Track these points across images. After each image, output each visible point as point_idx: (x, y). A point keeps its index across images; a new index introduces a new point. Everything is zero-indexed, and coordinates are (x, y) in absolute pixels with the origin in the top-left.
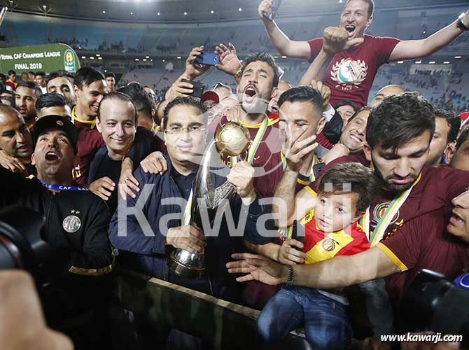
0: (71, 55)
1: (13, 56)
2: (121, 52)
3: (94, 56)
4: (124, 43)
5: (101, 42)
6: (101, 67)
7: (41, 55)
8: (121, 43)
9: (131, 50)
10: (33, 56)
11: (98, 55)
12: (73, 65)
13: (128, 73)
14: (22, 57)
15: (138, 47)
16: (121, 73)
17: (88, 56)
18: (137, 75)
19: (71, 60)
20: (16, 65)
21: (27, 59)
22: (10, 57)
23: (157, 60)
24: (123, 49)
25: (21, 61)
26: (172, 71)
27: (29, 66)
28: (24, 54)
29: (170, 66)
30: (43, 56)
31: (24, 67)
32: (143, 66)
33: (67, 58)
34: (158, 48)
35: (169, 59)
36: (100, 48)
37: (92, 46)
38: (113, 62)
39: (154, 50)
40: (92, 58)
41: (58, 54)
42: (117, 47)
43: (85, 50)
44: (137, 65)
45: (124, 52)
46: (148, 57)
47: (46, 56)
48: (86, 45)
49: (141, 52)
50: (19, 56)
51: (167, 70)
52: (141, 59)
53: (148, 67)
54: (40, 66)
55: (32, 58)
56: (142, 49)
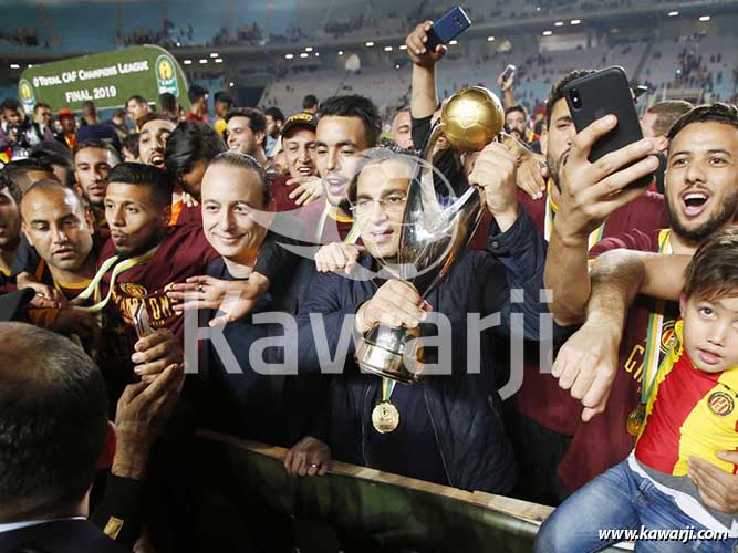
0: (167, 64)
1: (61, 79)
2: (256, 45)
3: (207, 56)
4: (261, 27)
5: (218, 30)
6: (222, 78)
7: (111, 71)
8: (255, 27)
9: (275, 38)
10: (97, 73)
11: (213, 55)
12: (173, 85)
13: (275, 84)
14: (78, 78)
15: (288, 31)
16: (261, 84)
17: (195, 59)
18: (291, 85)
19: (169, 75)
20: (68, 94)
21: (87, 80)
22: (55, 80)
23: (327, 52)
24: (261, 39)
25: (77, 85)
26: (358, 72)
27: (91, 93)
28: (81, 72)
29: (353, 62)
30: (116, 73)
31: (83, 96)
32: (301, 68)
33: (162, 72)
34: (329, 29)
35: (351, 49)
36: (217, 42)
37: (201, 39)
38: (244, 66)
39: (320, 33)
40: (203, 61)
41: (144, 66)
42: (249, 36)
43: (190, 47)
44: (291, 65)
45: (263, 43)
46: (309, 49)
47: (122, 72)
48: (190, 38)
49: (296, 40)
50: (71, 77)
51: (349, 72)
52: (297, 53)
53: (312, 68)
54: (113, 91)
55: (97, 79)
56: (297, 36)
